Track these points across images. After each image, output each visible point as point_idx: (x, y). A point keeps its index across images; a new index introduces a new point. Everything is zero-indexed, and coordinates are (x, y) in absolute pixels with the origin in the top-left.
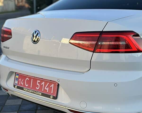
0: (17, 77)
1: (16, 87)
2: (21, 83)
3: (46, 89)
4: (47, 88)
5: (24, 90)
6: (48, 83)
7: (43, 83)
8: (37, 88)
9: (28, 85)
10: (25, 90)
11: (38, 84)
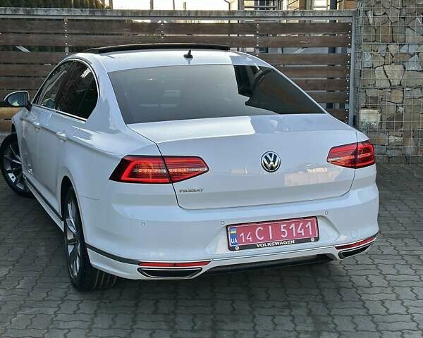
0: (234, 232)
1: (237, 248)
2: (245, 239)
3: (299, 232)
4: (301, 230)
5: (257, 247)
6: (301, 224)
7: (293, 225)
8: (282, 236)
9: (263, 238)
10: (260, 247)
11: (283, 230)
